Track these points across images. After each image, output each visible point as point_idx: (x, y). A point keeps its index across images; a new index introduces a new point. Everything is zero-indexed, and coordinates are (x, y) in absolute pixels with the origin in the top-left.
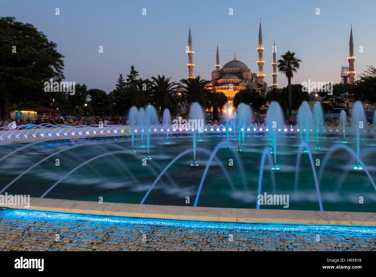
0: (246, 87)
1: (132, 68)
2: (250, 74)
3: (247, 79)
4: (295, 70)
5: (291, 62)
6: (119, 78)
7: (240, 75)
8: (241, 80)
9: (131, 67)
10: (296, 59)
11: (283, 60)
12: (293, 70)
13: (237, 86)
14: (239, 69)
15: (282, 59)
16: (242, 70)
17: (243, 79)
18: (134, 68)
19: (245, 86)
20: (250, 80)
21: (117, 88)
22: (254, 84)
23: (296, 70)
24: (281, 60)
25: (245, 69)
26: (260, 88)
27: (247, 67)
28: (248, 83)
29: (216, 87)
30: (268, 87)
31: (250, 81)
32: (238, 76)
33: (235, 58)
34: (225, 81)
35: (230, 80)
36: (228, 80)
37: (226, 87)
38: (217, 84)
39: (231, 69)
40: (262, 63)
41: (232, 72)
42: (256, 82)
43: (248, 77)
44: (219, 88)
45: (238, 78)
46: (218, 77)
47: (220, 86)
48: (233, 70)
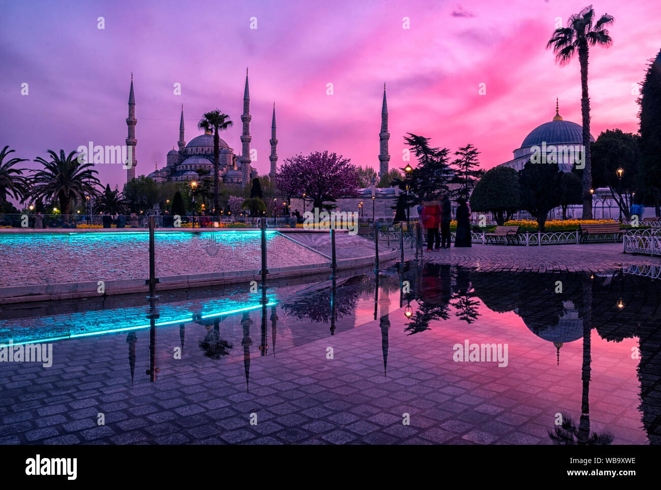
2: (231, 157)
3: (224, 165)
7: (213, 158)
14: (213, 148)
22: (236, 172)
25: (222, 149)
28: (227, 170)
31: (229, 167)
32: (210, 160)
34: (189, 166)
35: (196, 166)
36: (193, 165)
37: (189, 176)
38: (176, 172)
39: (200, 149)
40: (247, 140)
41: (201, 153)
42: (239, 169)
43: (228, 160)
44: (177, 179)
45: (210, 163)
46: (177, 161)
47: (179, 176)
48: (203, 150)
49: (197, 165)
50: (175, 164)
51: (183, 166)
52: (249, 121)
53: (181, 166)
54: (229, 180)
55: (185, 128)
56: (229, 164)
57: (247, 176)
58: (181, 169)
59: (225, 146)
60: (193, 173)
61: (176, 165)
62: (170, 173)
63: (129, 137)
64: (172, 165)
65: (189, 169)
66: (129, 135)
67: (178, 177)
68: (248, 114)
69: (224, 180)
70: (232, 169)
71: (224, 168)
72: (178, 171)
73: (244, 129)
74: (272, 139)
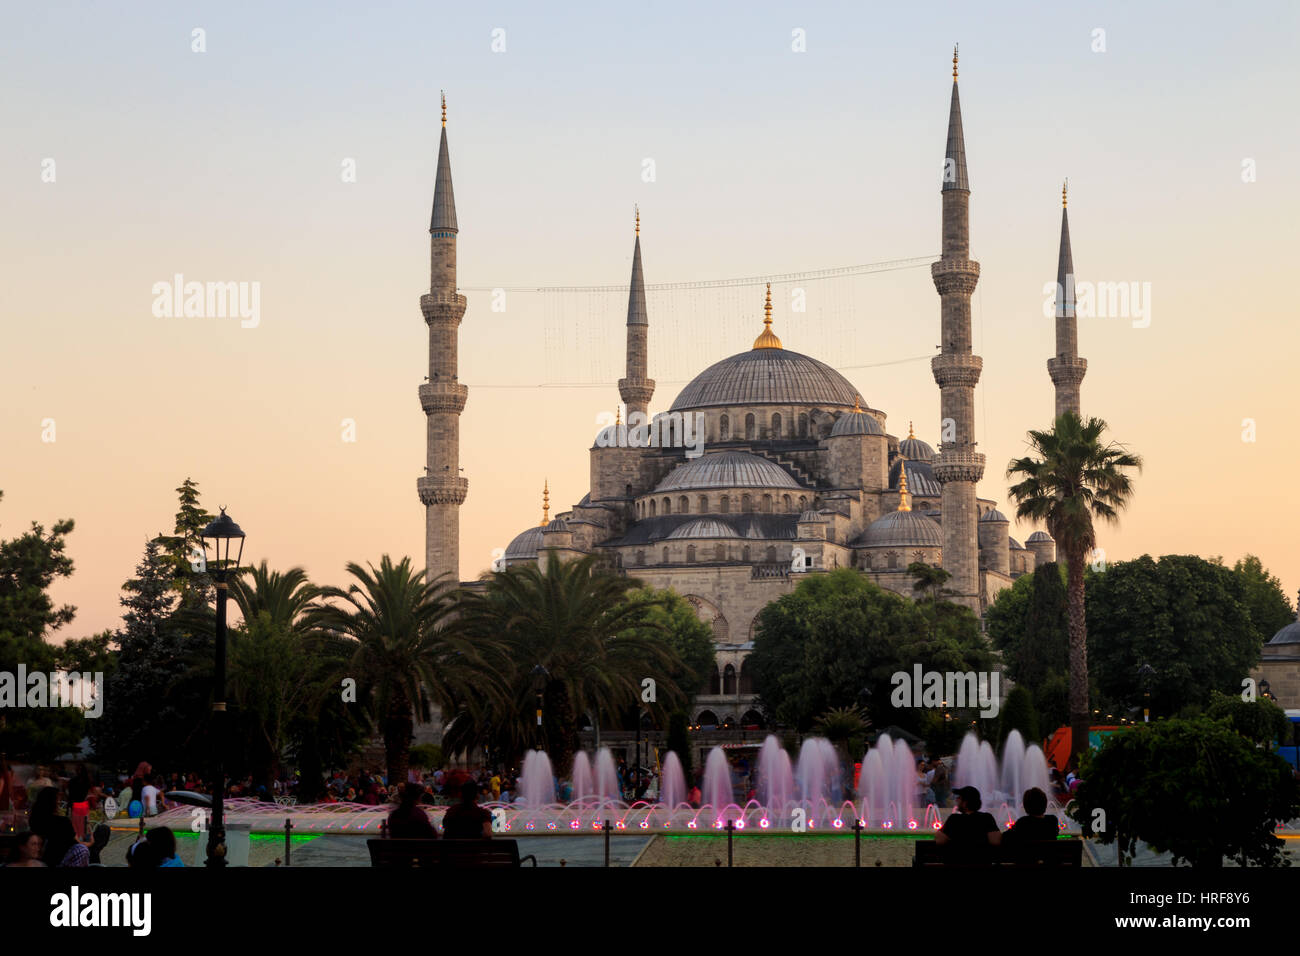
0: (847, 545)
1: (188, 494)
2: (877, 450)
3: (853, 491)
4: (1108, 512)
5: (1085, 467)
6: (140, 563)
7: (802, 455)
8: (810, 496)
9: (179, 490)
10: (1113, 454)
11: (1042, 462)
12: (1099, 511)
13: (776, 544)
14: (797, 411)
15: (1036, 456)
16: (819, 421)
17: (824, 486)
18: (197, 498)
19: (840, 536)
20: (880, 492)
21: (129, 618)
22: (909, 522)
23: (1114, 514)
24: (1027, 459)
25: (837, 416)
26: (929, 588)
27: (856, 394)
28: (865, 515)
29: (628, 554)
30: (1012, 541)
31: (875, 498)
32: (786, 468)
33: (768, 334)
34: (694, 499)
35: (725, 498)
36: (712, 494)
37: (700, 545)
38: (632, 523)
39: (738, 417)
40: (964, 375)
41: (743, 436)
42: (921, 506)
43: (867, 467)
44: (641, 557)
45: (789, 482)
46: (637, 475)
47: (652, 542)
48: (750, 420)
49: (733, 494)
50: (629, 486)
51: (667, 500)
52: (971, 289)
53: (659, 498)
54: (881, 560)
55: (650, 321)
56: (872, 485)
57: (964, 543)
58: (659, 511)
59: (848, 398)
60: (715, 529)
61: (632, 493)
62: (607, 532)
63: (434, 376)
64: (614, 492)
65: (693, 511)
66: (432, 365)
67: (648, 550)
68: (965, 256)
69: (854, 559)
70: (889, 510)
71: (854, 506)
72: (643, 523)
73: (947, 325)
74: (1061, 355)
